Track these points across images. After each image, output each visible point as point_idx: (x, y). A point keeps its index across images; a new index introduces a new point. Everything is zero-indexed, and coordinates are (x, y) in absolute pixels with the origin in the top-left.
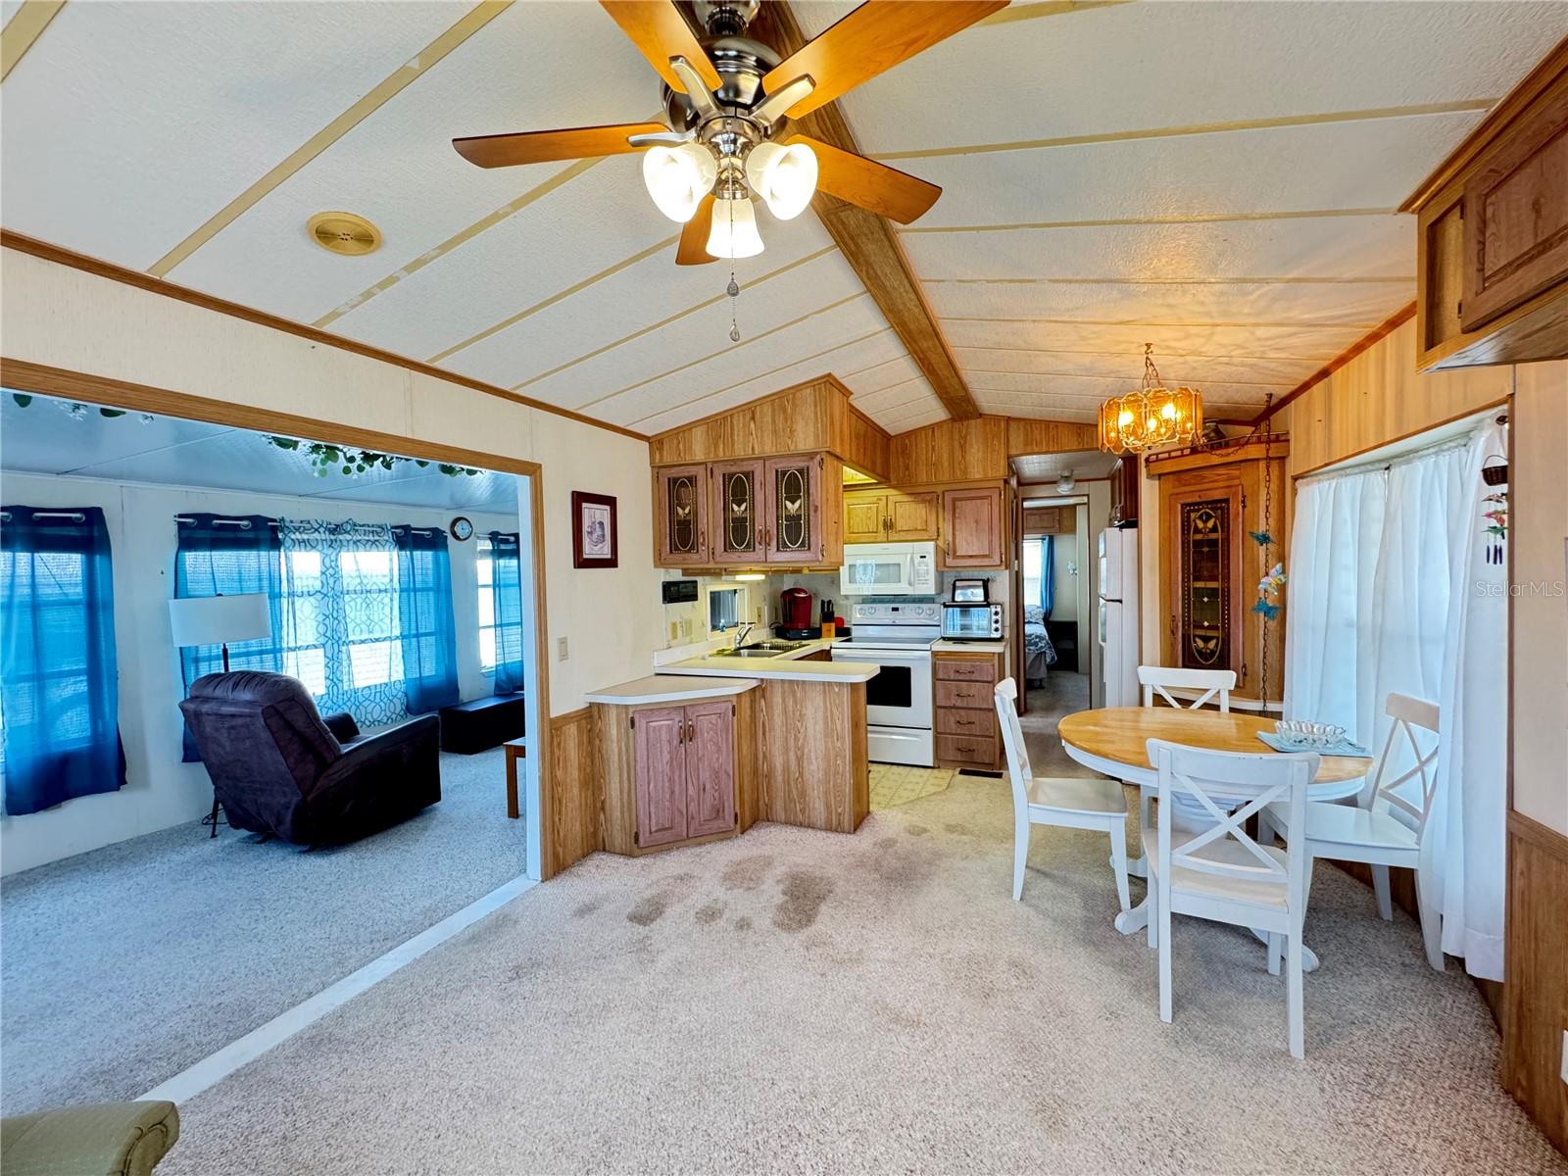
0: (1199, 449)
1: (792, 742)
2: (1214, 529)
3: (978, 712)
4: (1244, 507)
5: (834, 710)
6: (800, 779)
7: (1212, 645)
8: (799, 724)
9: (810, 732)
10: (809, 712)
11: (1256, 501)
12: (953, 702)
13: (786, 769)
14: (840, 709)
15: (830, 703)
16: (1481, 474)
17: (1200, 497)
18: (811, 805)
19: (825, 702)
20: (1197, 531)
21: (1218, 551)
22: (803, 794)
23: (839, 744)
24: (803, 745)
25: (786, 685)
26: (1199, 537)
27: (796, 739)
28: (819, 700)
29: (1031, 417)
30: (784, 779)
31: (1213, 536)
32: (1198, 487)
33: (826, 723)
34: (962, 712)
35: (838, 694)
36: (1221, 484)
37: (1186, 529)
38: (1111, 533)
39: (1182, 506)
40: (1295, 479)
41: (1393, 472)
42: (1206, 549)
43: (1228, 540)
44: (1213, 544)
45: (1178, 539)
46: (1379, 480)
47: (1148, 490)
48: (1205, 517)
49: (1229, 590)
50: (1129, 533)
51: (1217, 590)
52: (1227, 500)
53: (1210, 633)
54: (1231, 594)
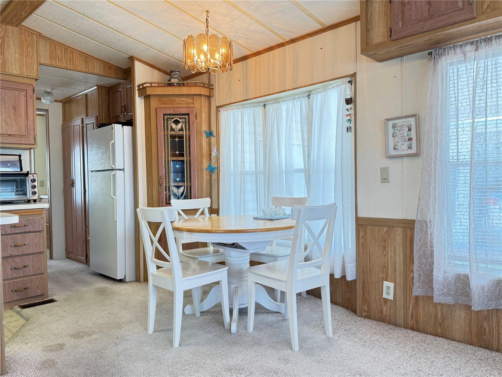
0: (175, 84)
2: (181, 130)
3: (31, 257)
4: (196, 119)
7: (181, 190)
11: (201, 116)
12: (10, 252)
16: (345, 101)
17: (174, 111)
20: (172, 130)
21: (183, 141)
26: (173, 133)
29: (57, 40)
31: (181, 133)
32: (172, 106)
34: (18, 260)
36: (184, 106)
37: (166, 127)
38: (117, 127)
39: (164, 115)
40: (218, 107)
41: (267, 107)
42: (177, 139)
43: (189, 135)
44: (181, 137)
45: (161, 134)
46: (260, 110)
47: (139, 104)
48: (177, 122)
49: (190, 161)
50: (127, 129)
51: (184, 161)
52: (188, 114)
53: (180, 184)
54: (192, 161)
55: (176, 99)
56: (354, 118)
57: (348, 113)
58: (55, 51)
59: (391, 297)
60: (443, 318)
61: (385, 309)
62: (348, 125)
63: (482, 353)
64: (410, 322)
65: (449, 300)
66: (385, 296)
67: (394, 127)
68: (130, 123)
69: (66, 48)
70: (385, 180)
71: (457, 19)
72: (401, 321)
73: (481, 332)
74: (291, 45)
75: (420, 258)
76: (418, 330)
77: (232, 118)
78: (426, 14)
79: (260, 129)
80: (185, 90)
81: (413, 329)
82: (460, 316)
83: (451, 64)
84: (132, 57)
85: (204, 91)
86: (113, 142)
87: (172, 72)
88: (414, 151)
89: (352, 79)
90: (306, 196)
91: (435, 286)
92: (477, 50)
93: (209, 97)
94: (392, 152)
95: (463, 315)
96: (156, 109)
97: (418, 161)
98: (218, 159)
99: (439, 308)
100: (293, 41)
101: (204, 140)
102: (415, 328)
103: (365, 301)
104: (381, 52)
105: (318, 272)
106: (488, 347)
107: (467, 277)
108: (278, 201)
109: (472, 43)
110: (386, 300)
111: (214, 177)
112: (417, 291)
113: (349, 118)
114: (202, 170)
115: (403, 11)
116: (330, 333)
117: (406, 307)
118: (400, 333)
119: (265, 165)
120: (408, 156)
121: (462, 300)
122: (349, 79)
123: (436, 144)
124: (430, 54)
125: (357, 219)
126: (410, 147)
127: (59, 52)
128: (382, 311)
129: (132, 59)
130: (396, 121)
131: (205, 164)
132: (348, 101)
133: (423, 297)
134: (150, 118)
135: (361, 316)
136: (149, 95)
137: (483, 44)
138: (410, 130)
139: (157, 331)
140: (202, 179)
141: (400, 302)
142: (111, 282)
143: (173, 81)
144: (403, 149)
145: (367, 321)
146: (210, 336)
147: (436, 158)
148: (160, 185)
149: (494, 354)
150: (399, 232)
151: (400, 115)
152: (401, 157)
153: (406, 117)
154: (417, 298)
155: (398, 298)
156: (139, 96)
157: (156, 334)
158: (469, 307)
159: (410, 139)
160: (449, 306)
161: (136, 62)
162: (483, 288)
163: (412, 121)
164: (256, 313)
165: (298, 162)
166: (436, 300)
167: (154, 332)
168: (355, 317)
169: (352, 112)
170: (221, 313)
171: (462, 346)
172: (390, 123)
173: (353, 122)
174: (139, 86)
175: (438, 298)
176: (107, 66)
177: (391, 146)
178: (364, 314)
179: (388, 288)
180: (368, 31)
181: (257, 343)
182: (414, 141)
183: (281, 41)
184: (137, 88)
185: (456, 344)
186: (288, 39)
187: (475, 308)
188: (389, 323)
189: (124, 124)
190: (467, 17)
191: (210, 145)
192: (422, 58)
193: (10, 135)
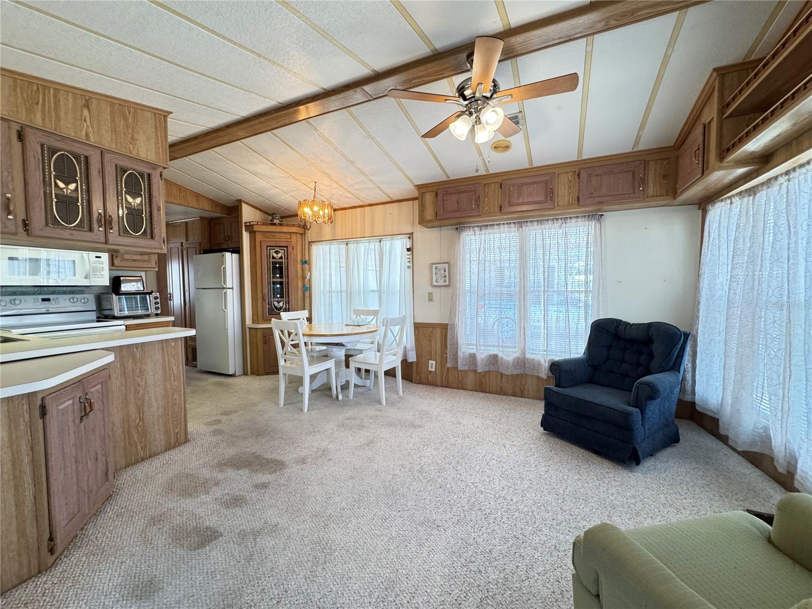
0: (276, 224)
1: (131, 397)
2: (281, 258)
4: (293, 250)
5: (171, 359)
6: (141, 423)
7: (281, 303)
8: (139, 380)
9: (151, 381)
10: (149, 367)
11: (297, 249)
13: (126, 420)
14: (176, 358)
15: (168, 356)
16: (406, 249)
17: (275, 244)
18: (152, 439)
19: (163, 356)
20: (273, 258)
21: (283, 266)
22: (144, 434)
23: (176, 383)
24: (143, 395)
25: (125, 351)
26: (274, 260)
27: (136, 392)
28: (158, 356)
30: (123, 432)
31: (281, 260)
32: (274, 240)
33: (164, 371)
35: (174, 347)
36: (283, 240)
37: (268, 256)
38: (228, 255)
39: (267, 246)
40: (309, 242)
41: (349, 245)
42: (277, 265)
43: (288, 262)
44: (281, 263)
45: (265, 261)
46: (343, 246)
47: (246, 237)
48: (277, 252)
49: (288, 282)
50: (235, 256)
51: (283, 282)
52: (287, 247)
53: (280, 299)
54: (290, 283)
55: (277, 234)
56: (412, 260)
57: (408, 257)
58: (172, 190)
59: (433, 370)
60: (462, 378)
61: (429, 377)
62: (408, 264)
63: (482, 395)
64: (445, 383)
65: (466, 368)
66: (430, 369)
67: (436, 268)
68: (237, 250)
69: (180, 188)
70: (430, 300)
71: (471, 214)
72: (439, 383)
73: (481, 384)
74: (369, 207)
75: (450, 346)
76: (449, 387)
77: (321, 251)
78: (456, 208)
79: (343, 259)
80: (285, 229)
81: (446, 387)
82: (471, 376)
83: (468, 235)
84: (241, 200)
85: (301, 230)
86: (224, 266)
87: (274, 214)
88: (447, 283)
89: (411, 236)
90: (378, 309)
91: (459, 361)
92: (481, 230)
93: (303, 235)
94: (435, 283)
95: (472, 375)
96: (261, 242)
97: (450, 290)
98: (310, 280)
99: (460, 373)
100: (370, 205)
101: (299, 266)
102: (448, 386)
103: (418, 373)
104: (430, 224)
105: (394, 358)
106: (484, 391)
107: (475, 354)
108: (358, 312)
109: (478, 226)
110: (431, 372)
111: (307, 294)
112: (449, 365)
113: (408, 260)
114: (297, 289)
115: (443, 204)
116: (401, 394)
117: (442, 375)
118: (439, 390)
119: (347, 287)
120: (444, 286)
121: (472, 367)
122: (409, 236)
123: (460, 280)
124: (457, 229)
125: (414, 323)
126: (445, 281)
127: (174, 191)
128: (428, 379)
129: (240, 201)
130: (438, 265)
131: (300, 285)
132: (408, 250)
133: (452, 368)
134: (255, 248)
135: (415, 383)
136: (255, 231)
137: (484, 228)
138: (445, 271)
139: (287, 405)
140: (298, 295)
141: (439, 372)
142: (223, 377)
143: (275, 221)
144: (441, 283)
145: (419, 385)
146: (326, 403)
147: (459, 289)
148: (264, 300)
149: (488, 394)
150: (438, 331)
151: (439, 261)
152: (440, 286)
153: (443, 263)
154: (448, 368)
155: (437, 370)
156: (246, 231)
157: (286, 406)
158: (476, 371)
159: (445, 276)
160: (465, 371)
161: (243, 204)
162: (482, 360)
163: (446, 265)
164: (354, 387)
165: (373, 285)
166: (459, 369)
167: (284, 405)
168: (412, 384)
169: (411, 257)
170: (330, 389)
171: (471, 393)
172: (434, 266)
173: (411, 263)
174: (245, 223)
175: (460, 367)
176: (215, 203)
177: (434, 280)
178: (417, 382)
179: (432, 364)
180: (423, 211)
181: (357, 404)
182: (447, 278)
183: (362, 204)
184: (244, 225)
185: (469, 392)
186: (367, 204)
187: (479, 370)
188: (432, 385)
189: (232, 252)
190: (477, 214)
191: (303, 270)
192: (453, 229)
193: (134, 260)
